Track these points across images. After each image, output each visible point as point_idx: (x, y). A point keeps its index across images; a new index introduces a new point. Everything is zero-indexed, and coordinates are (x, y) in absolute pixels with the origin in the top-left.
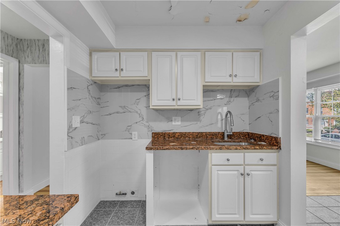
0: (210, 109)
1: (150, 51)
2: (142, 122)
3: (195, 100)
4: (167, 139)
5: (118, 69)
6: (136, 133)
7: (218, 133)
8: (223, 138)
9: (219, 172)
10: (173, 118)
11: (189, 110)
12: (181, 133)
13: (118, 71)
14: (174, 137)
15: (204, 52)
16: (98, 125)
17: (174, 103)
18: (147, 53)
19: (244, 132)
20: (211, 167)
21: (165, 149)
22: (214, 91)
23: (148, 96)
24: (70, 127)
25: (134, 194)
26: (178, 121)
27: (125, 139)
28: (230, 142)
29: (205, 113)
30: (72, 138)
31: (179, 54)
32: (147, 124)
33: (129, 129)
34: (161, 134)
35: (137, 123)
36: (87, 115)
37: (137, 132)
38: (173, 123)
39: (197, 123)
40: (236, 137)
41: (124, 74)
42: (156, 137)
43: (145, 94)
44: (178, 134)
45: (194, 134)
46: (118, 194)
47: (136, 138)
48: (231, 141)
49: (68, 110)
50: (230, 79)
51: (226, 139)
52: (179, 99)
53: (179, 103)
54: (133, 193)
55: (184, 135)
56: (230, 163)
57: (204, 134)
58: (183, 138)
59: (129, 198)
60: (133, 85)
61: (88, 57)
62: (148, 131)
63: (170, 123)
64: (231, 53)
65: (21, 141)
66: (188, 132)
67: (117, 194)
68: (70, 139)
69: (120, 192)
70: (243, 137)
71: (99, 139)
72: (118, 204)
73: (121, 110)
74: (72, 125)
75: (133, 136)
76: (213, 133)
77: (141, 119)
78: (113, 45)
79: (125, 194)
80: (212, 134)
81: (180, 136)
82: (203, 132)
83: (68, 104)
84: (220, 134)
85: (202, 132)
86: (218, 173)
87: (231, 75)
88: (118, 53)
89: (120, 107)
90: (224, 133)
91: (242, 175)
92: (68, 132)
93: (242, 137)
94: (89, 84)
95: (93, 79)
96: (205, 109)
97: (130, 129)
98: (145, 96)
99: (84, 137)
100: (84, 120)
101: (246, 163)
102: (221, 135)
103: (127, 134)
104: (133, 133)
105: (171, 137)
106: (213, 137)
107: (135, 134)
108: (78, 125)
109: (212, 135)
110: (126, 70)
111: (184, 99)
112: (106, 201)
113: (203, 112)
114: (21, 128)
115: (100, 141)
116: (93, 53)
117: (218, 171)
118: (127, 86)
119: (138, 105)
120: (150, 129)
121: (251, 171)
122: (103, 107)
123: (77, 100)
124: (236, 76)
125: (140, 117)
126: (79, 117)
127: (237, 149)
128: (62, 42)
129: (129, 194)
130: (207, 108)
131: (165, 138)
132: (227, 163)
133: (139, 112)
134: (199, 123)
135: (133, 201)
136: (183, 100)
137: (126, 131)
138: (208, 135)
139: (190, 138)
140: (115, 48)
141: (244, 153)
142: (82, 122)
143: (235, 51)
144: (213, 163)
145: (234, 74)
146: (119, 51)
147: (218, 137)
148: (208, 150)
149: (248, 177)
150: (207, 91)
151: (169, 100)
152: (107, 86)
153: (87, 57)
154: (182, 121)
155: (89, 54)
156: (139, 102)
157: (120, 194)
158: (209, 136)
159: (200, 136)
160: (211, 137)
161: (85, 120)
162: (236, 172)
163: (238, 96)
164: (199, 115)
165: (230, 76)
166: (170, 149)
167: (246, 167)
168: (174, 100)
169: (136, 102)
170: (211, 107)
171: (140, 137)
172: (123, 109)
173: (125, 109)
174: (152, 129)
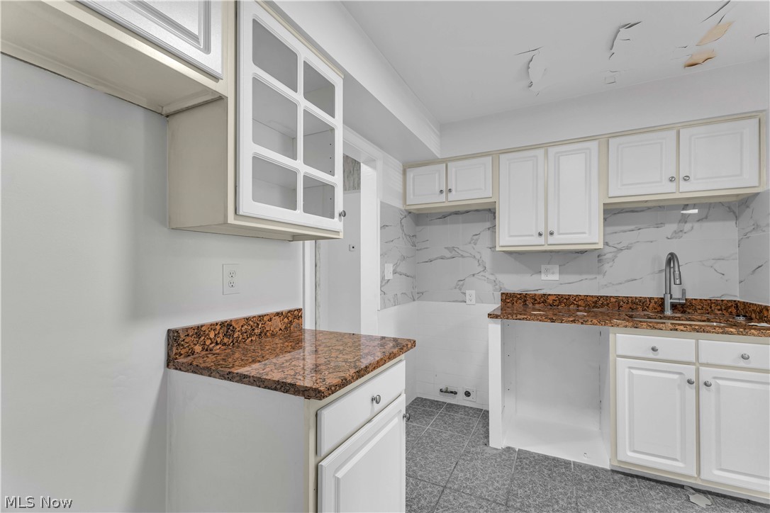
0: (628, 248)
1: (496, 155)
2: (482, 273)
3: (584, 233)
4: (531, 305)
5: (444, 189)
6: (473, 292)
7: (648, 300)
8: (662, 311)
9: (634, 372)
10: (543, 267)
11: (578, 253)
12: (559, 295)
13: (444, 194)
14: (544, 302)
15: (605, 140)
16: (414, 277)
17: (541, 240)
18: (491, 158)
19: (722, 300)
20: (615, 361)
21: (520, 319)
22: (637, 212)
23: (493, 228)
24: (383, 278)
25: (469, 396)
26: (553, 273)
27: (454, 301)
28: (679, 319)
29: (616, 257)
30: (385, 294)
31: (552, 151)
32: (492, 278)
33: (460, 285)
34: (519, 296)
35: (474, 275)
36: (400, 263)
38: (543, 277)
39: (596, 278)
40: (699, 311)
41: (452, 197)
42: (508, 301)
43: (488, 225)
44: (554, 298)
45: (589, 299)
46: (443, 390)
47: (474, 301)
48: (679, 317)
49: (381, 255)
50: (671, 187)
51: (668, 312)
52: (552, 234)
53: (551, 240)
54: (468, 394)
55: (565, 300)
56: (660, 355)
57: (613, 300)
58: (563, 305)
59: (460, 400)
60: (467, 212)
61: (402, 176)
62: (494, 290)
63: (536, 277)
64: (673, 133)
65: (318, 297)
66: (575, 294)
67: (441, 391)
68: (383, 295)
69: (447, 388)
70: (720, 312)
71: (414, 300)
72: (443, 406)
73: (448, 254)
74: (385, 275)
75: (468, 297)
76: (636, 298)
77: (481, 269)
78: (435, 153)
79: (456, 393)
80: (632, 301)
81: (558, 301)
82: (611, 297)
83: (381, 249)
84: (652, 301)
85: (607, 297)
86: (631, 375)
87: (673, 177)
88: (445, 165)
89: (446, 248)
90: (663, 299)
91: (690, 382)
92: (380, 285)
93: (719, 310)
94: (402, 217)
95: (408, 208)
96: (615, 250)
97: (463, 285)
98: (489, 229)
99: (396, 294)
101: (702, 360)
102: (655, 303)
103: (458, 292)
104: (468, 292)
105: (539, 303)
106: (635, 306)
107: (471, 294)
108: (391, 276)
109: (633, 303)
110: (456, 191)
111: (561, 232)
112: (425, 399)
113: (609, 256)
114: (317, 279)
115: (416, 303)
116: (408, 170)
117: (630, 368)
118: (457, 213)
119: (475, 244)
120: (497, 287)
121: (715, 378)
122: (420, 250)
123: (390, 241)
124: (686, 179)
125: (479, 265)
126: (392, 265)
127: (676, 330)
128: (374, 168)
129: (461, 395)
130: (619, 246)
131: (526, 304)
132: (651, 355)
133: (478, 256)
134: (600, 277)
135: (468, 407)
136: (560, 234)
137: (456, 288)
138: (622, 303)
139: (578, 306)
140: (440, 157)
141: (697, 340)
142: (395, 272)
143: (684, 127)
144: (619, 352)
145: (682, 175)
146: (445, 161)
147: (648, 307)
148: (606, 327)
149: (709, 391)
150: (618, 213)
151: (532, 235)
152: (427, 215)
153: (399, 177)
154: (561, 273)
155: (402, 172)
156: (477, 240)
157: (446, 392)
158: (625, 305)
159: (602, 304)
160: (630, 308)
161: (398, 270)
162: (676, 377)
163: (706, 218)
164: (600, 261)
165: (671, 181)
166: (529, 320)
167: (701, 368)
168: (540, 235)
169: (472, 239)
170: (632, 244)
171: (480, 300)
172: (451, 252)
173: (454, 252)
174: (502, 286)
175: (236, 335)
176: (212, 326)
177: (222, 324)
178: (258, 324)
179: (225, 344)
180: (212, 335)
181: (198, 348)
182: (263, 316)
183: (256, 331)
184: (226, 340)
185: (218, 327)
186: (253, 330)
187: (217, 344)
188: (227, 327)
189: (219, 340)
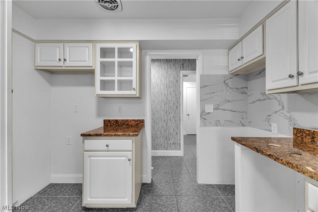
2: (282, 111)
16: (246, 113)
24: (203, 112)
27: (265, 130)
30: (205, 119)
32: (288, 115)
35: (276, 112)
36: (223, 104)
37: (276, 124)
42: (299, 135)
49: (200, 101)
62: (289, 125)
71: (244, 126)
73: (262, 98)
74: (205, 110)
75: (272, 128)
77: (280, 108)
83: (201, 97)
89: (261, 93)
92: (200, 115)
94: (226, 79)
95: (230, 73)
97: (270, 119)
99: (219, 121)
100: (219, 108)
103: (267, 124)
104: (272, 124)
107: (274, 126)
108: (212, 111)
115: (246, 127)
120: (292, 122)
122: (249, 96)
123: (211, 93)
125: (280, 105)
126: (212, 105)
133: (279, 98)
136: (309, 73)
137: (266, 121)
142: (216, 109)
152: (252, 74)
161: (221, 108)
171: (280, 131)
172: (263, 96)
173: (265, 96)
174: (295, 122)
175: (119, 124)
176: (113, 120)
177: (115, 120)
178: (126, 122)
179: (116, 125)
180: (112, 122)
181: (109, 125)
182: (128, 120)
183: (125, 124)
184: (116, 124)
185: (114, 121)
186: (125, 123)
187: (114, 125)
188: (116, 121)
189: (114, 124)
